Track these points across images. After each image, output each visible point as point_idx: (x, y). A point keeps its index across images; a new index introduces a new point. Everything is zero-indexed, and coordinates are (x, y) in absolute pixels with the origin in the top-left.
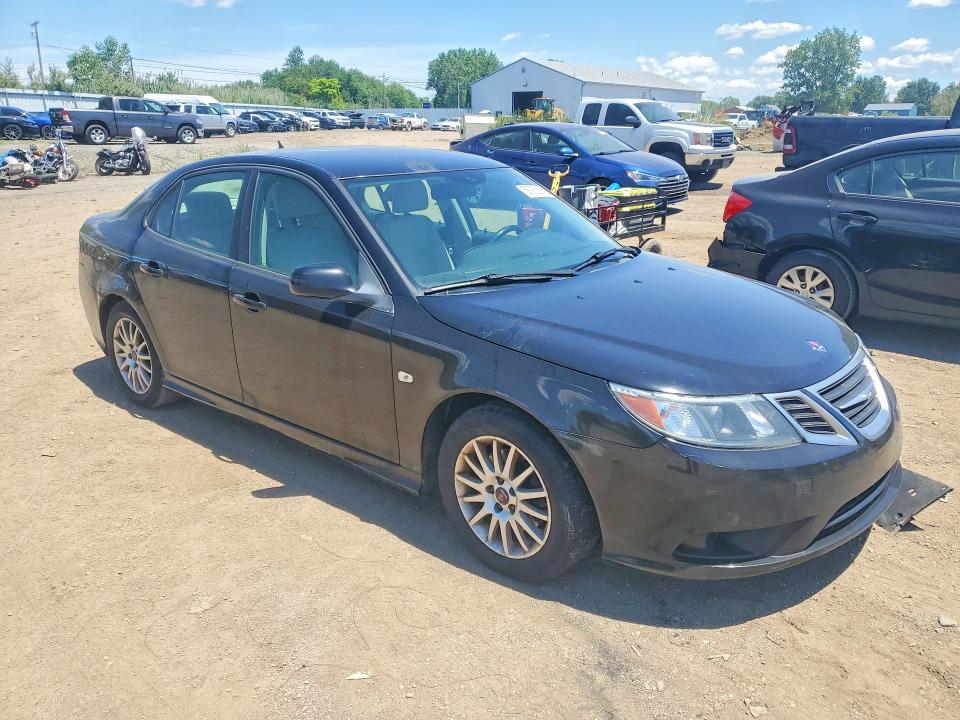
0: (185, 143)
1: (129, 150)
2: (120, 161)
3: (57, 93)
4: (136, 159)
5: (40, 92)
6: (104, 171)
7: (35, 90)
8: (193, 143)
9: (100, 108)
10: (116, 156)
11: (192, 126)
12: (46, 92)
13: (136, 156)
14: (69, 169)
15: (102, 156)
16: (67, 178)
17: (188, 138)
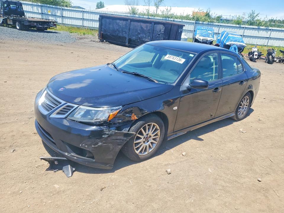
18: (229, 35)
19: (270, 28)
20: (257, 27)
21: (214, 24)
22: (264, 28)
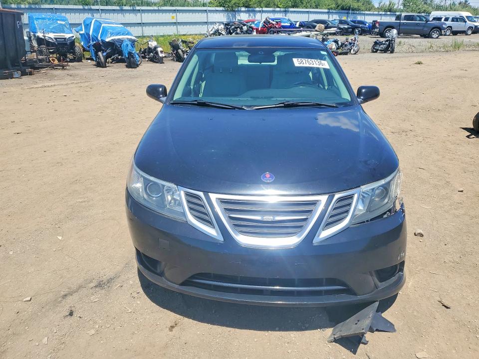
0: (432, 38)
1: (387, 41)
2: (382, 46)
3: (389, 13)
4: (389, 46)
5: (380, 13)
6: (374, 50)
7: (379, 12)
8: (437, 38)
9: (396, 20)
10: (381, 43)
11: (439, 29)
12: (384, 13)
13: (389, 44)
14: (356, 49)
15: (376, 43)
16: (354, 53)
17: (435, 35)
18: (103, 25)
19: (138, 8)
20: (118, 8)
21: (42, 7)
22: (129, 9)
